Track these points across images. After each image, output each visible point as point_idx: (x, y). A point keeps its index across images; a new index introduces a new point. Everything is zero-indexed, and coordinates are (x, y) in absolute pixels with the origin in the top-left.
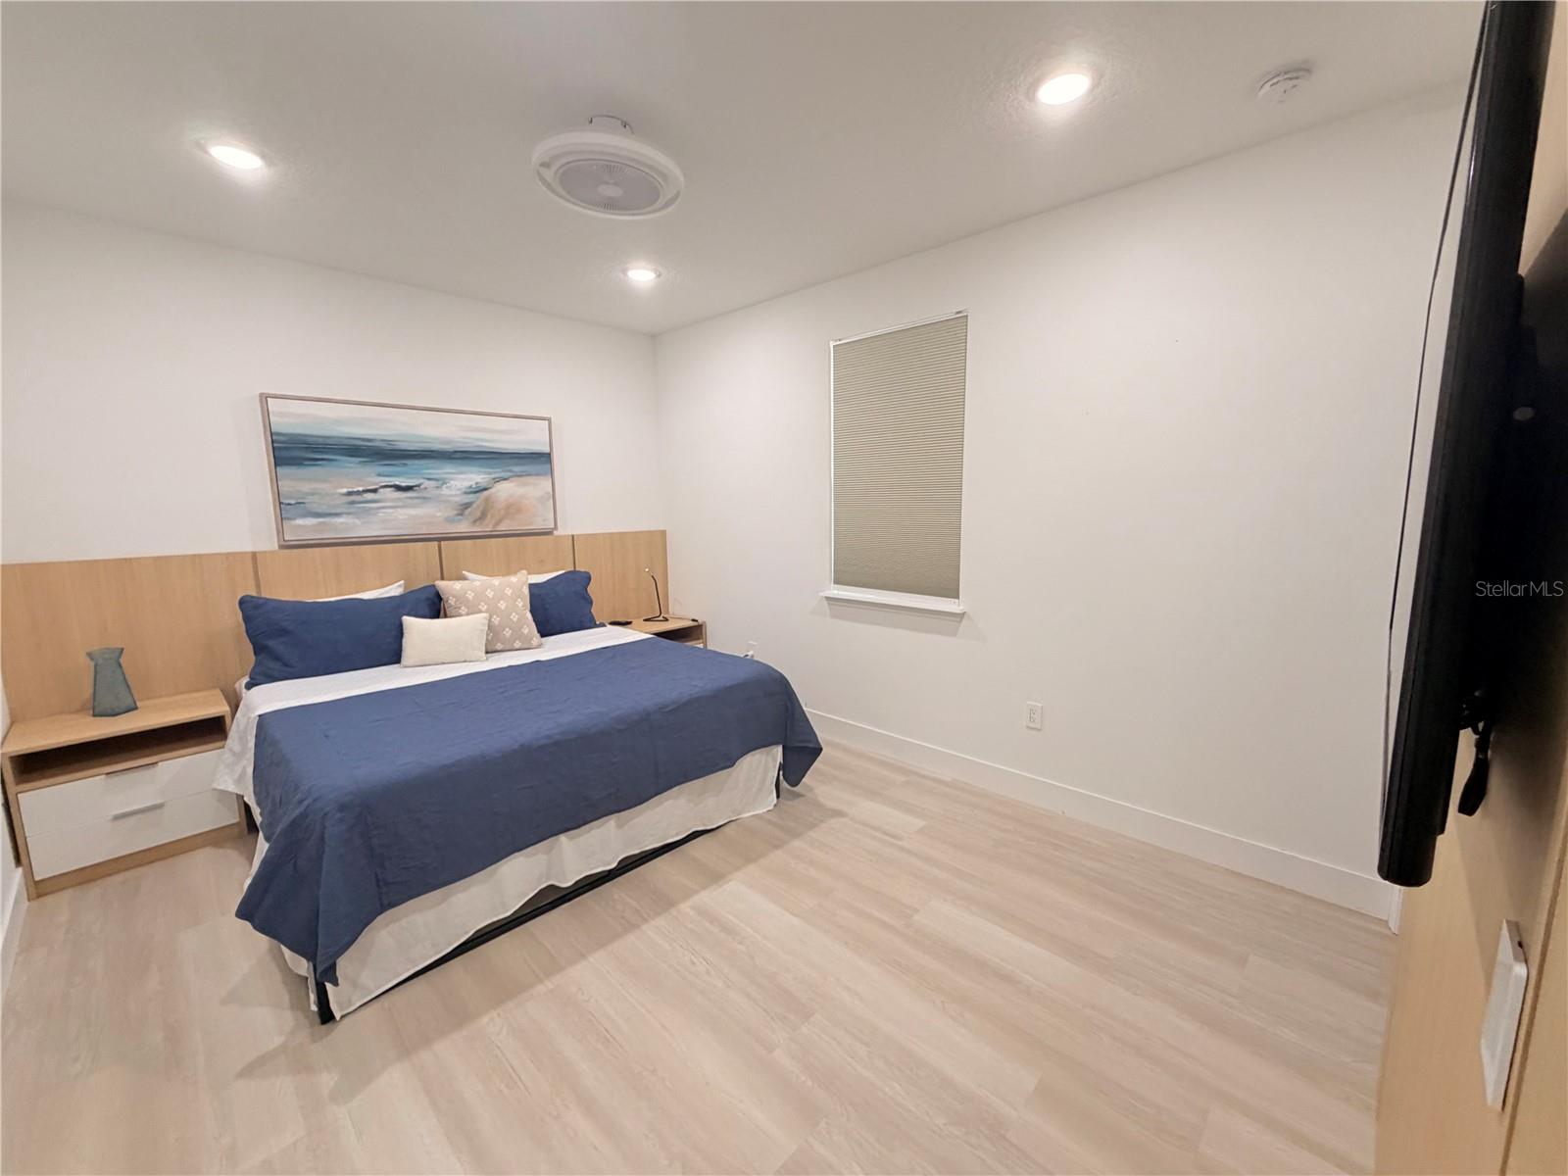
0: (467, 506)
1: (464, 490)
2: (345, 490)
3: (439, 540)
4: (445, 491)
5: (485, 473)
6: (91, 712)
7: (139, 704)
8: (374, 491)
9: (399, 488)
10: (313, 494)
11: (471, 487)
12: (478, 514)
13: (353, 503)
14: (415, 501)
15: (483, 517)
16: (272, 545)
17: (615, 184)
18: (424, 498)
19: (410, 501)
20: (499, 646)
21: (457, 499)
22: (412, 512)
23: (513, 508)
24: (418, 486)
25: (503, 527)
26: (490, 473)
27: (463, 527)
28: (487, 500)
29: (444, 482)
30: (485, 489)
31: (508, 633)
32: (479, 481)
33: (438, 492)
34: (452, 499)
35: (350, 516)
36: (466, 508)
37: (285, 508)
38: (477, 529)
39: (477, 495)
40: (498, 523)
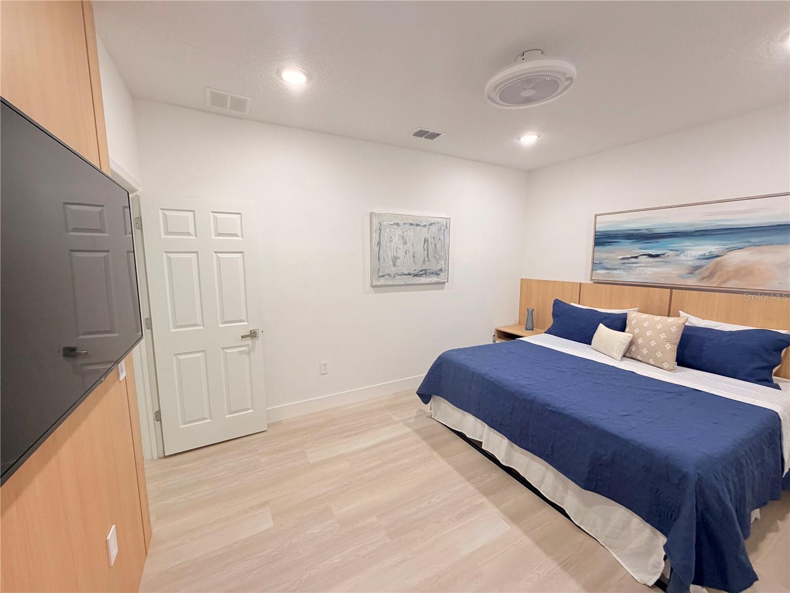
0: (698, 268)
2: (621, 257)
3: (672, 288)
4: (682, 258)
5: (720, 245)
6: (524, 327)
7: (534, 329)
8: (636, 257)
9: (650, 256)
10: (607, 259)
11: (704, 255)
12: (707, 274)
13: (624, 263)
14: (659, 263)
15: (711, 275)
16: (589, 282)
18: (666, 262)
19: (656, 263)
21: (690, 263)
22: (656, 270)
23: (742, 271)
24: (664, 254)
25: (730, 284)
27: (692, 282)
28: (717, 264)
29: (683, 251)
30: (718, 256)
32: (712, 250)
33: (677, 258)
34: (685, 263)
35: (622, 270)
36: (696, 270)
37: (596, 265)
38: (703, 284)
40: (725, 282)
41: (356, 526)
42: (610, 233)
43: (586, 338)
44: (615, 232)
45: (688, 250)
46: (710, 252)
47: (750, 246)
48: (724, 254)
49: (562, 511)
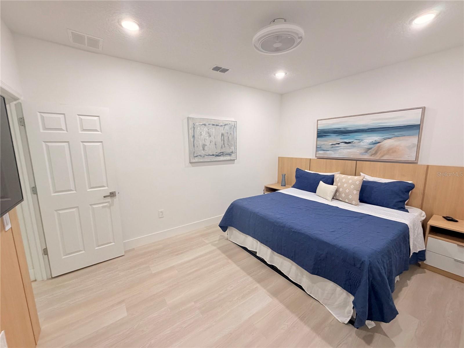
0: (369, 149)
1: (369, 143)
2: (331, 144)
3: (357, 160)
4: (362, 144)
5: (380, 136)
6: (281, 184)
7: (286, 185)
8: (339, 144)
9: (346, 143)
10: (324, 145)
11: (372, 142)
12: (374, 152)
13: (333, 147)
14: (351, 147)
15: (376, 153)
16: (314, 158)
21: (366, 146)
22: (349, 150)
23: (391, 150)
25: (385, 158)
26: (383, 136)
27: (366, 157)
28: (379, 147)
30: (379, 143)
32: (377, 139)
35: (331, 151)
37: (318, 148)
38: (372, 158)
39: (374, 145)
40: (382, 156)
41: (181, 309)
42: (325, 130)
43: (313, 189)
44: (328, 130)
45: (364, 139)
46: (375, 141)
47: (395, 137)
48: (382, 141)
49: (300, 287)
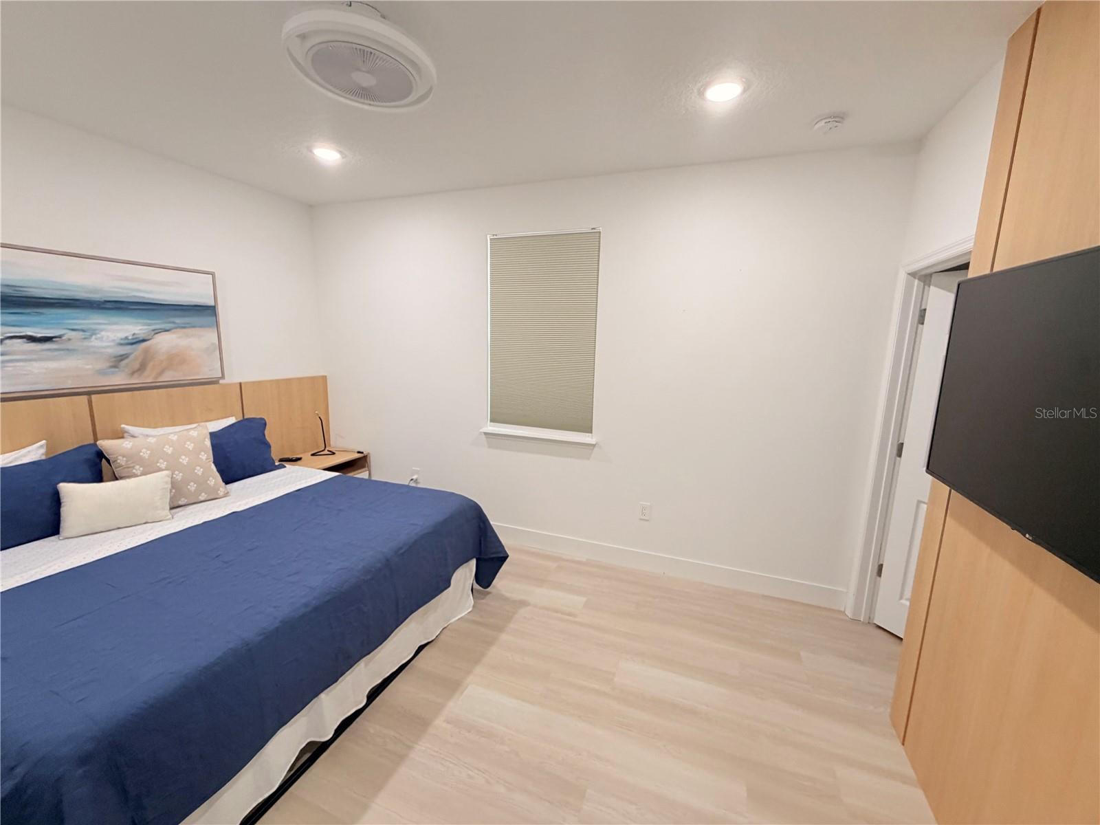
0: (122, 358)
1: (118, 341)
3: (89, 394)
4: (94, 342)
9: (32, 339)
11: (126, 338)
12: (137, 366)
14: (56, 353)
15: (142, 368)
17: (368, 72)
18: (68, 350)
19: (49, 353)
20: (182, 501)
21: (110, 351)
23: (175, 360)
24: (60, 337)
25: (168, 377)
26: (149, 325)
27: (119, 379)
28: (146, 351)
29: (94, 332)
30: (144, 341)
31: (192, 487)
32: (136, 332)
33: (86, 343)
34: (103, 350)
36: (122, 360)
38: (135, 381)
39: (134, 346)
40: (161, 373)
45: (102, 330)
46: (134, 334)
47: (176, 328)
48: (150, 337)
